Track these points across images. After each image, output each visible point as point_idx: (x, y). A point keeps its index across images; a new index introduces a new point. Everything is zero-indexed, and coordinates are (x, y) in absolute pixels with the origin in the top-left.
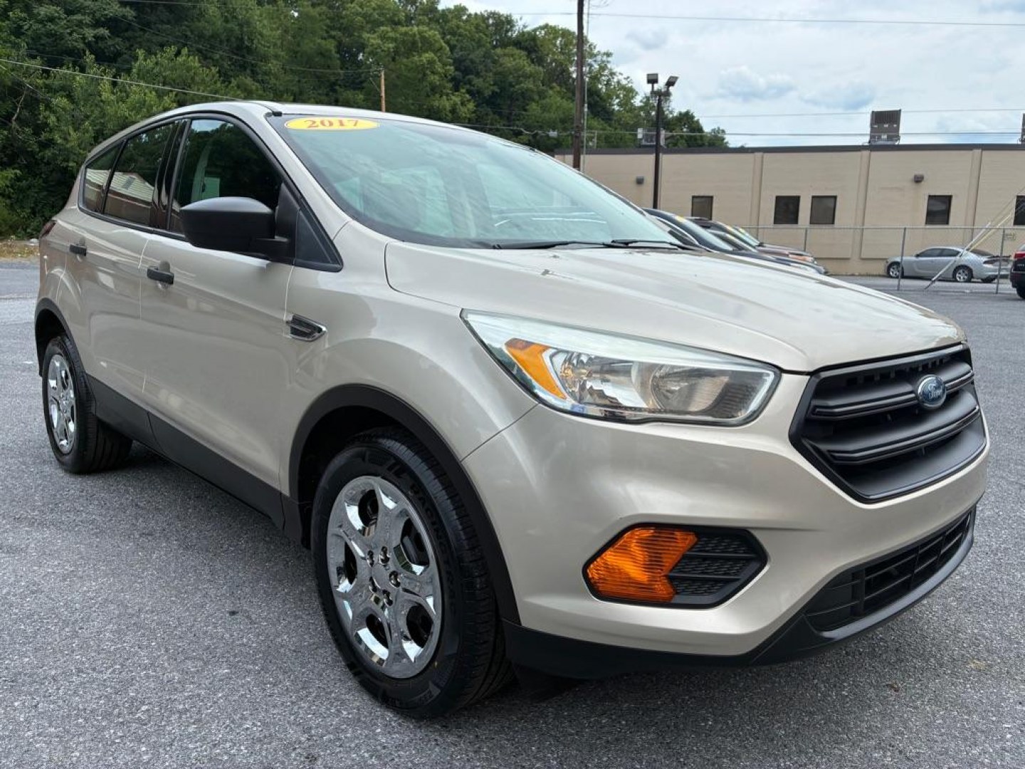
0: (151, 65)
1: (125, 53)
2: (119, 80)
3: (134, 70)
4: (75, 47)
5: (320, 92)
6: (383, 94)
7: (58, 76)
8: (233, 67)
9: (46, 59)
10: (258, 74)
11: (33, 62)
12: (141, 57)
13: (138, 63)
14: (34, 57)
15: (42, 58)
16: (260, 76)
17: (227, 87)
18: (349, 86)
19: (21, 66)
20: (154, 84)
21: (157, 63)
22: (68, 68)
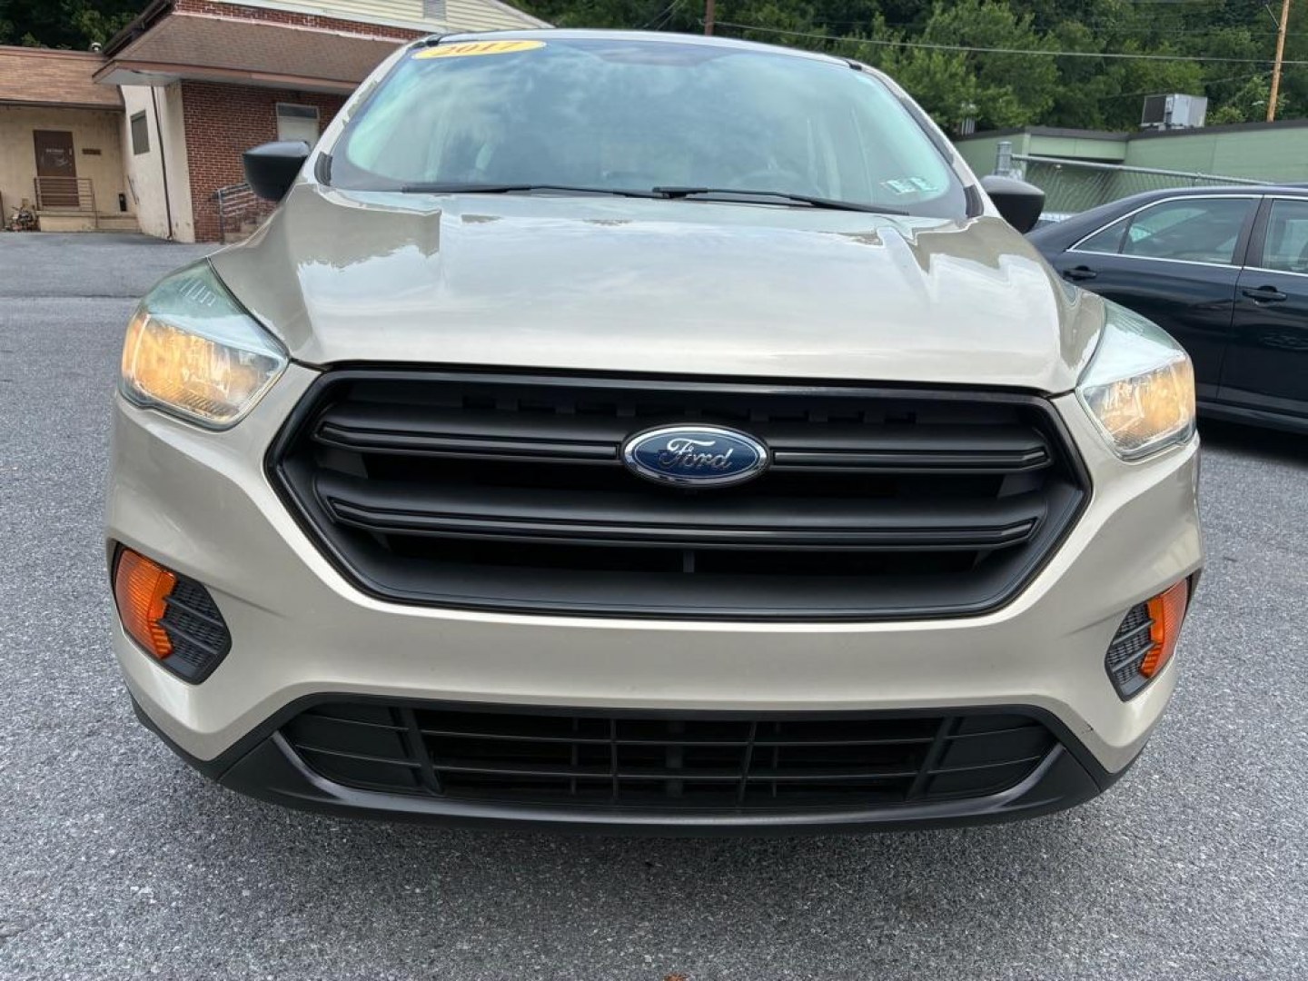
0: (948, 21)
1: (924, 9)
2: (909, 45)
3: (928, 30)
4: (868, 7)
5: (1197, 31)
6: (1283, 28)
7: (842, 46)
8: (1059, 11)
9: (834, 26)
10: (1092, 15)
11: (817, 30)
12: (938, 12)
13: (933, 19)
14: (819, 25)
15: (828, 24)
16: (1095, 17)
17: (1041, 39)
18: (1243, 21)
19: (806, 37)
20: (948, 44)
21: (956, 17)
22: (854, 35)
